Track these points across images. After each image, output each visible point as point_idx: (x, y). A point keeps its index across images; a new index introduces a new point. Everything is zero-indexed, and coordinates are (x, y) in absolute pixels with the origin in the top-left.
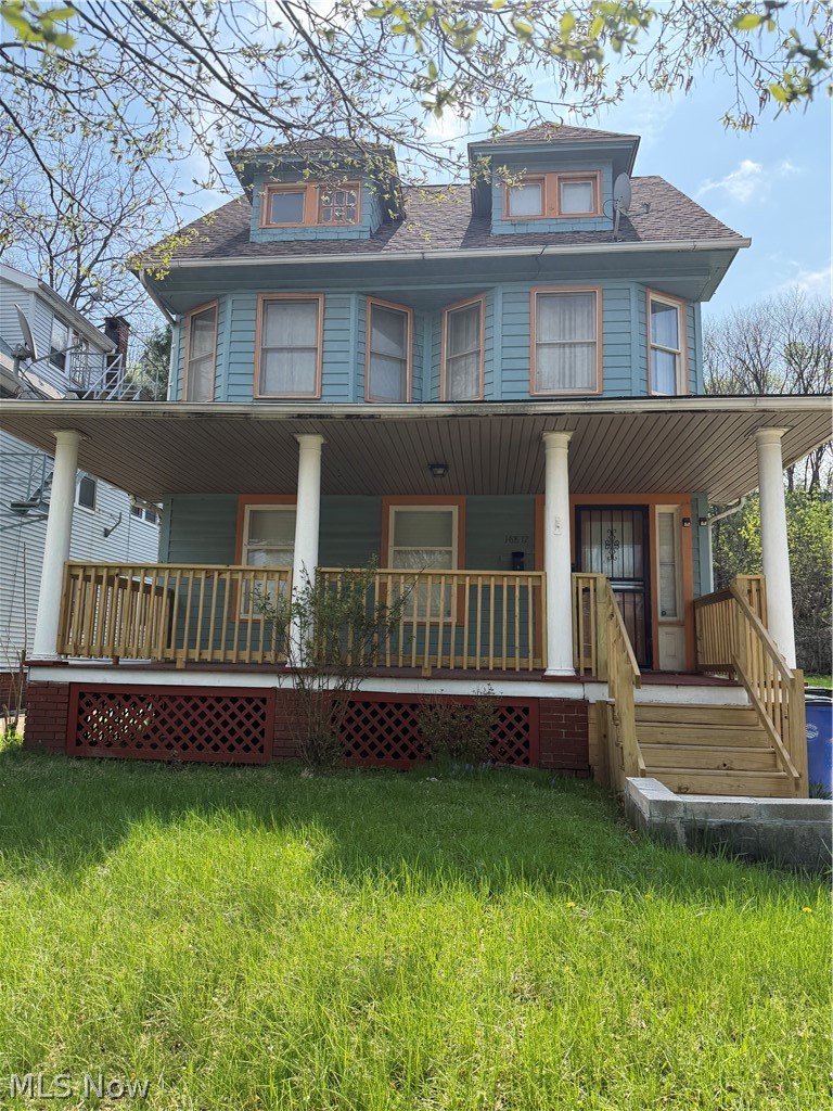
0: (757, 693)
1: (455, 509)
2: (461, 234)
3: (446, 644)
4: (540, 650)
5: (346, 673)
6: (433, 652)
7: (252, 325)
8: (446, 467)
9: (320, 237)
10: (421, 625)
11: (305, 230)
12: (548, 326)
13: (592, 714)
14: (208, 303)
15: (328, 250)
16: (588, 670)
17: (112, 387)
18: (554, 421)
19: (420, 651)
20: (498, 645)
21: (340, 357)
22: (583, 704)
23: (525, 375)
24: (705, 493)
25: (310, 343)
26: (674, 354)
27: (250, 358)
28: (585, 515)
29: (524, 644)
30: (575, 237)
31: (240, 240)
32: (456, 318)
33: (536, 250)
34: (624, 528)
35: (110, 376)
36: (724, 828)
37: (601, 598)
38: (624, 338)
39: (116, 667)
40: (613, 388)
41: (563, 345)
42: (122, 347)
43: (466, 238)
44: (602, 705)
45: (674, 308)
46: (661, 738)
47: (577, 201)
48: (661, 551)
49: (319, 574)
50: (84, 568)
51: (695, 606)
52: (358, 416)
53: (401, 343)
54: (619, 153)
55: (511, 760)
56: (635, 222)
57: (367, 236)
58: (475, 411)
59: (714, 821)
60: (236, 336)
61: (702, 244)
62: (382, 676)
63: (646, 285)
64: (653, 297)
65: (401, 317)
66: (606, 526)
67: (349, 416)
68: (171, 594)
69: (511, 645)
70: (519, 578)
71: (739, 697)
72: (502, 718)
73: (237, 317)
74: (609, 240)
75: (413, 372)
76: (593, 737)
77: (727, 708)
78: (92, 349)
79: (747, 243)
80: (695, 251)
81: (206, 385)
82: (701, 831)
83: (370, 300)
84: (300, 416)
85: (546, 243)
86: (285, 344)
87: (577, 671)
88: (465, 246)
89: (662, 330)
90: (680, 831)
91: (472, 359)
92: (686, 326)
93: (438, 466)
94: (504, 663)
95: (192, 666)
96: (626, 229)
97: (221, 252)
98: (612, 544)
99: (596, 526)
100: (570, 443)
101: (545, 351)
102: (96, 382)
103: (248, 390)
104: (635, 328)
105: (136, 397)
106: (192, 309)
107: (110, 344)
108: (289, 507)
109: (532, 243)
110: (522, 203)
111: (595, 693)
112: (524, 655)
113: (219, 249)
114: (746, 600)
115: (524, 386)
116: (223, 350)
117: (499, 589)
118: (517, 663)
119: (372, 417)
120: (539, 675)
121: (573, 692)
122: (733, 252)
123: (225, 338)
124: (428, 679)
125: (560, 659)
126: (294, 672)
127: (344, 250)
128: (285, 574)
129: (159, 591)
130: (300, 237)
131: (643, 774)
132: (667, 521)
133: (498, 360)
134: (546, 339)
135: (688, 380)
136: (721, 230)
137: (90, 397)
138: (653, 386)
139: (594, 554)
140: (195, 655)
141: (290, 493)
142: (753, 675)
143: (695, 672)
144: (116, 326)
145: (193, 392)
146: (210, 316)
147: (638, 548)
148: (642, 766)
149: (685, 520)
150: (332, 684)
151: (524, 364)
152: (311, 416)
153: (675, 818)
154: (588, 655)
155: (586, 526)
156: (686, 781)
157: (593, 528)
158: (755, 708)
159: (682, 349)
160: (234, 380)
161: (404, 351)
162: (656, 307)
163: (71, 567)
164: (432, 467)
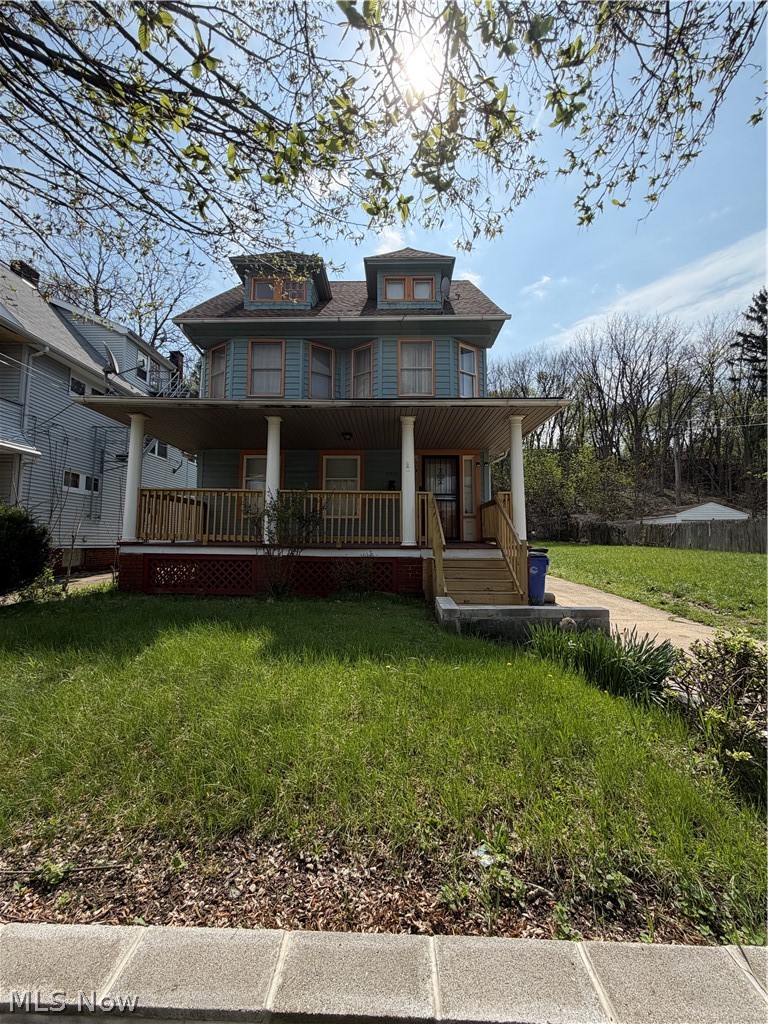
0: (506, 552)
1: (358, 457)
2: (360, 308)
3: (349, 530)
4: (398, 533)
5: (292, 546)
6: (342, 535)
7: (245, 356)
8: (351, 435)
9: (283, 307)
10: (336, 520)
11: (274, 304)
12: (407, 360)
13: (424, 565)
14: (220, 343)
15: (287, 315)
16: (423, 543)
17: (173, 390)
18: (406, 411)
19: (335, 535)
20: (377, 530)
21: (294, 374)
22: (420, 560)
23: (394, 386)
24: (488, 450)
25: (279, 367)
26: (472, 376)
27: (245, 374)
28: (427, 460)
29: (390, 530)
30: (421, 312)
31: (238, 308)
32: (358, 354)
33: (400, 318)
34: (447, 467)
35: (173, 384)
36: (479, 621)
37: (430, 505)
38: (446, 367)
39: (173, 545)
40: (440, 393)
41: (415, 370)
42: (180, 369)
43: (363, 310)
44: (430, 560)
45: (471, 352)
46: (458, 576)
47: (423, 292)
48: (466, 480)
49: (280, 495)
50: (150, 491)
51: (482, 507)
52: (299, 406)
53: (329, 366)
54: (445, 266)
55: (383, 590)
56: (453, 304)
57: (309, 308)
58: (363, 404)
59: (475, 619)
60: (237, 362)
61: (486, 317)
62: (316, 548)
63: (458, 339)
64: (461, 345)
65: (328, 353)
66: (438, 466)
67: (294, 406)
68: (205, 505)
69: (383, 530)
70: (388, 495)
71: (497, 554)
72: (379, 568)
73: (237, 353)
74: (438, 314)
75: (335, 382)
76: (425, 576)
77: (493, 560)
78: (162, 369)
79: (509, 317)
80: (482, 321)
81: (221, 389)
82: (469, 624)
83: (311, 343)
84: (267, 406)
85: (405, 315)
86: (264, 367)
87: (418, 543)
88: (362, 315)
89: (466, 363)
90: (458, 625)
91: (367, 376)
92: (478, 361)
93: (347, 434)
94: (380, 539)
95: (211, 544)
96: (447, 308)
97: (227, 315)
98: (441, 476)
99: (432, 466)
100: (415, 423)
101: (405, 373)
102: (165, 387)
103: (244, 392)
104: (452, 362)
105: (188, 396)
106: (213, 346)
107: (172, 366)
108: (263, 457)
109: (398, 314)
110: (394, 293)
111: (425, 554)
112: (390, 535)
113: (226, 313)
114: (502, 505)
115: (394, 392)
116: (229, 370)
117: (377, 500)
118: (387, 539)
119: (306, 407)
120: (399, 546)
121: (415, 554)
122: (503, 321)
123: (230, 363)
124: (339, 549)
125: (409, 536)
126: (265, 546)
127: (296, 315)
128: (261, 493)
129: (198, 503)
130: (272, 308)
131: (446, 595)
132: (468, 463)
133: (380, 377)
134: (405, 367)
135: (479, 390)
136: (497, 310)
137: (161, 395)
138: (461, 392)
139: (431, 481)
140: (213, 538)
141: (263, 449)
142: (504, 544)
143: (482, 542)
144: (176, 357)
145: (214, 394)
146: (222, 351)
147: (454, 477)
148: (446, 591)
149: (478, 463)
150: (285, 553)
151: (395, 379)
152: (273, 406)
153: (455, 618)
154: (423, 534)
155: (427, 466)
156: (468, 598)
157: (431, 468)
158: (505, 560)
159: (476, 374)
160: (235, 386)
161: (330, 371)
162: (464, 351)
163: (142, 490)
164: (344, 434)
